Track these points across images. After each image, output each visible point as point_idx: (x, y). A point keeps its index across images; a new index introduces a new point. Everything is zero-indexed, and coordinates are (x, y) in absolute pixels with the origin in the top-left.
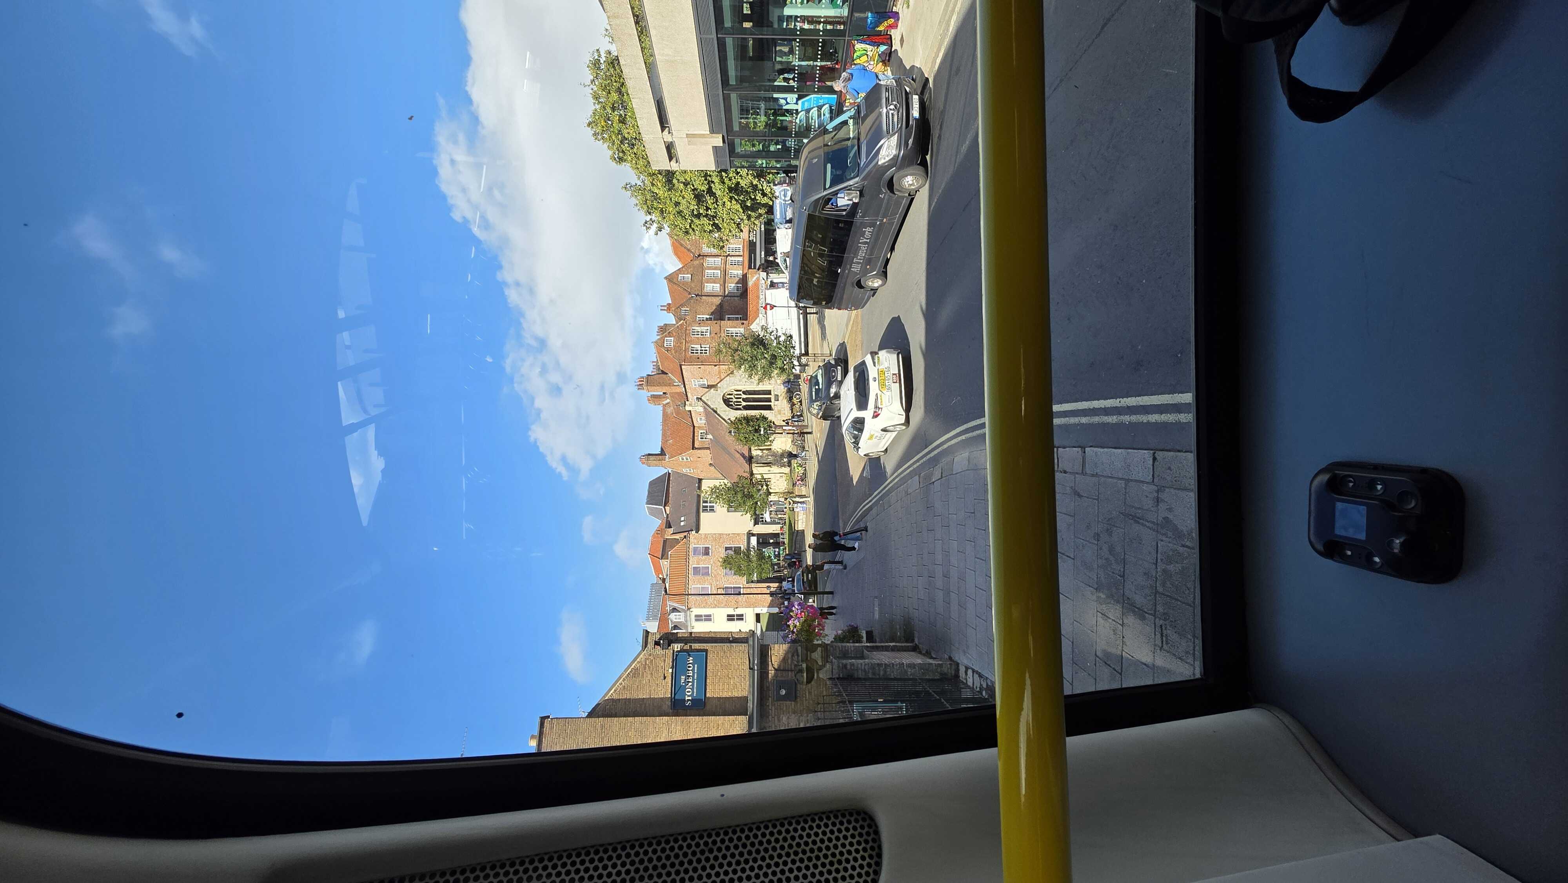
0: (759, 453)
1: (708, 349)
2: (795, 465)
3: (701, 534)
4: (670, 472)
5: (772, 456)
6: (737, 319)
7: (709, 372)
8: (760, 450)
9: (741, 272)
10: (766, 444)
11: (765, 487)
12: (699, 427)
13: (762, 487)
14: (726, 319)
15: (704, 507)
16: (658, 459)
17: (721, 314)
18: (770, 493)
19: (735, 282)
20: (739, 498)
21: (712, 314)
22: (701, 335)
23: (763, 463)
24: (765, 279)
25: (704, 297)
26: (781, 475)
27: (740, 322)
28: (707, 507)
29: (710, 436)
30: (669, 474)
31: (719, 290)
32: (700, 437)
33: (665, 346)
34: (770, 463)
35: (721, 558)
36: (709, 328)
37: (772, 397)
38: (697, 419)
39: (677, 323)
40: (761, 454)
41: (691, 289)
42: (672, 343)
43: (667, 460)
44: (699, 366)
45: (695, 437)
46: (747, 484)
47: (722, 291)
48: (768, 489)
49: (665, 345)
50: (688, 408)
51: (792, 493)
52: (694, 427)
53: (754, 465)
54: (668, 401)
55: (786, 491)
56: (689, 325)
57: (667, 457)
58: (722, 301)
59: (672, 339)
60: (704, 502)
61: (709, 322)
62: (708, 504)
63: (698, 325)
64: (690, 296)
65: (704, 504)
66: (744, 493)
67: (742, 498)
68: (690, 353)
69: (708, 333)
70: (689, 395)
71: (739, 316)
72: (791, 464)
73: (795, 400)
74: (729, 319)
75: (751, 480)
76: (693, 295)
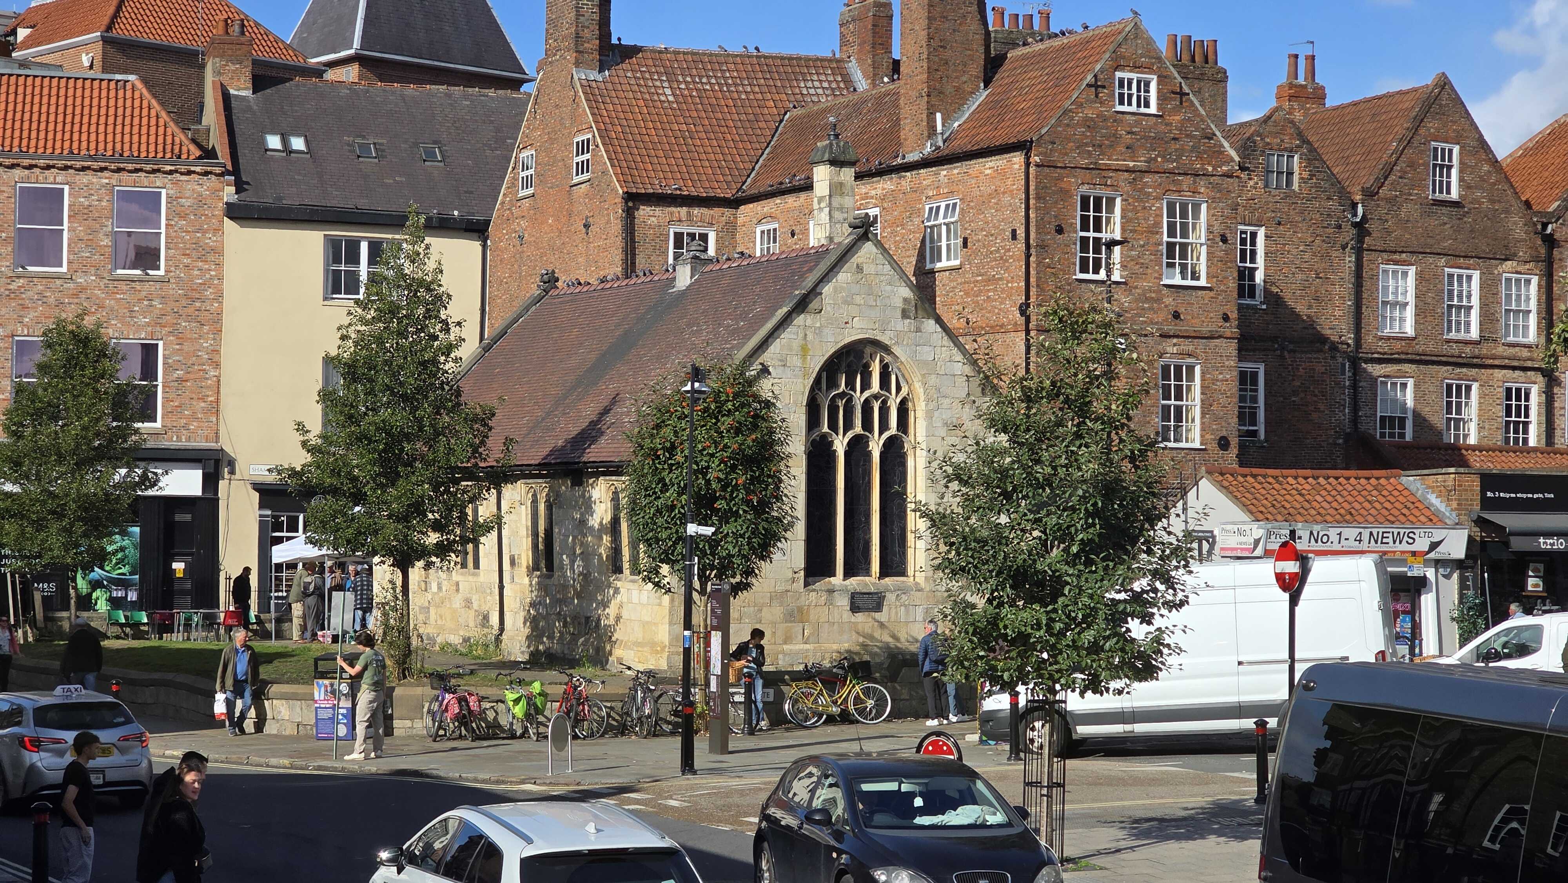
0: (601, 513)
1: (1102, 275)
2: (536, 687)
3: (218, 230)
4: (525, 88)
5: (586, 576)
6: (1246, 416)
7: (993, 280)
8: (615, 522)
9: (1472, 440)
10: (642, 547)
11: (433, 538)
12: (729, 231)
13: (437, 526)
14: (1249, 366)
15: (353, 246)
16: (587, 33)
17: (1274, 339)
18: (403, 563)
19: (1426, 411)
20: (384, 413)
21: (1274, 300)
22: (1171, 246)
23: (549, 533)
24: (1432, 555)
25: (1350, 259)
26: (495, 620)
27: (1231, 427)
28: (354, 258)
29: (684, 278)
30: (516, 84)
31: (1387, 332)
32: (685, 229)
33: (1119, 74)
34: (550, 567)
35: (99, 325)
36: (1203, 282)
37: (870, 581)
38: (772, 217)
39: (1230, 133)
40: (594, 522)
41: (1388, 200)
42: (1133, 108)
43: (580, 75)
44: (1021, 233)
45: (684, 210)
46: (450, 451)
47: (1384, 347)
48: (423, 553)
49: (1126, 75)
50: (822, 175)
51: (404, 672)
52: (735, 203)
53: (542, 488)
54: (862, 84)
55: (415, 642)
56: (1216, 187)
57: (594, 75)
58: (1334, 347)
59: (1153, 109)
60: (375, 249)
61: (1233, 284)
62: (363, 269)
63: (1217, 228)
64: (1358, 198)
65: (364, 247)
66: (408, 437)
67: (385, 428)
68: (1085, 189)
69: (1177, 280)
70: (884, 185)
71: (1261, 428)
72: (543, 667)
73: (853, 689)
74: (1246, 379)
75: (469, 474)
76: (1360, 210)
